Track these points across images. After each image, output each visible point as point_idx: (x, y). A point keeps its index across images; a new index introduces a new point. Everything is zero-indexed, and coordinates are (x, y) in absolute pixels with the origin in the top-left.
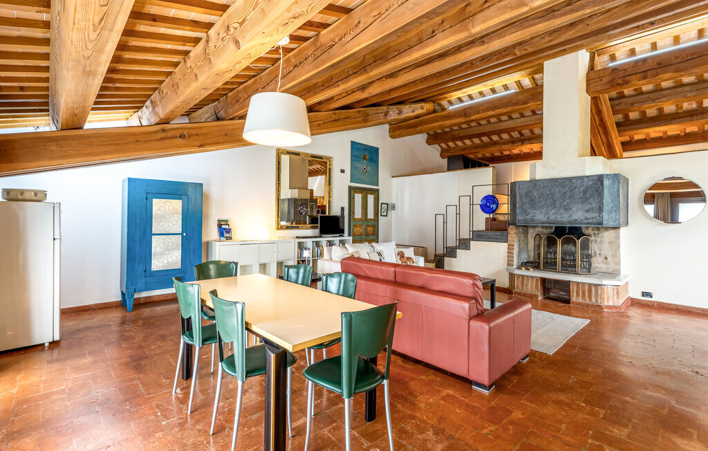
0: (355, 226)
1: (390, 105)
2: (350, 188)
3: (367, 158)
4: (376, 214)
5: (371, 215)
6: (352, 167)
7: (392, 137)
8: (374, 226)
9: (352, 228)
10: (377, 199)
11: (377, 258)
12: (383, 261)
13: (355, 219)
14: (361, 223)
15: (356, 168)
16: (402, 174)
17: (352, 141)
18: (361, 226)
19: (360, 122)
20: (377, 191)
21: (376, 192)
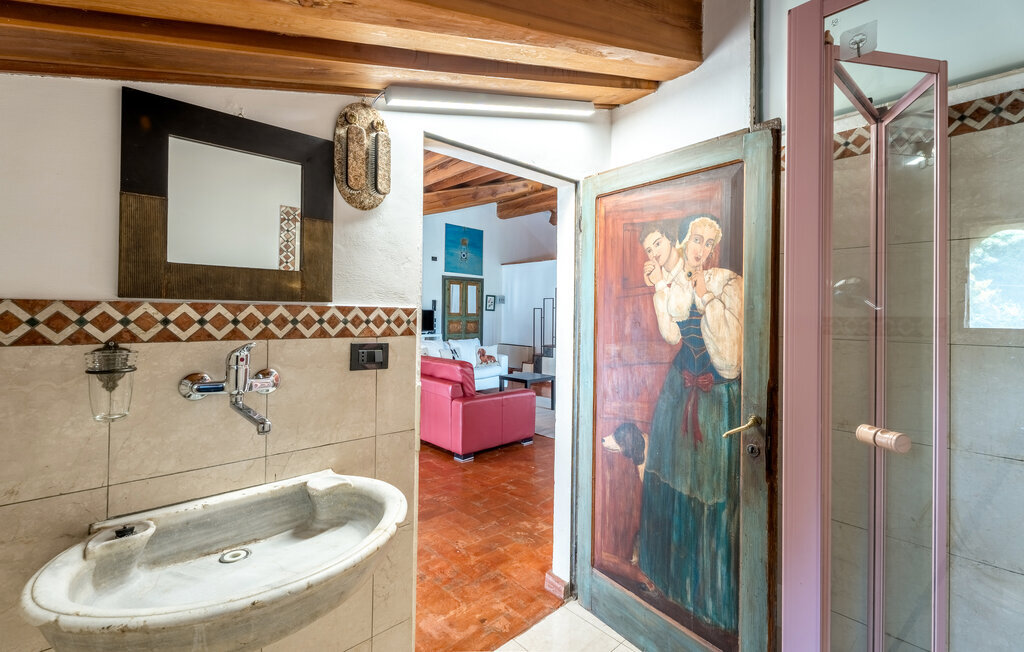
0: (450, 322)
1: (481, 185)
2: (445, 279)
3: (467, 242)
4: (480, 308)
5: (472, 308)
6: (447, 253)
7: (501, 217)
8: (476, 322)
9: (446, 324)
10: (480, 292)
11: (449, 356)
12: (457, 359)
13: (450, 314)
14: (458, 318)
15: (452, 254)
16: (513, 260)
17: (447, 224)
18: (459, 322)
19: (439, 206)
20: (482, 281)
21: (479, 283)
